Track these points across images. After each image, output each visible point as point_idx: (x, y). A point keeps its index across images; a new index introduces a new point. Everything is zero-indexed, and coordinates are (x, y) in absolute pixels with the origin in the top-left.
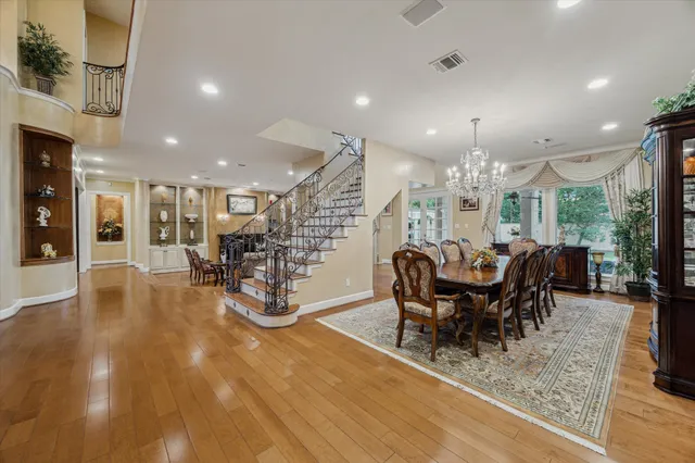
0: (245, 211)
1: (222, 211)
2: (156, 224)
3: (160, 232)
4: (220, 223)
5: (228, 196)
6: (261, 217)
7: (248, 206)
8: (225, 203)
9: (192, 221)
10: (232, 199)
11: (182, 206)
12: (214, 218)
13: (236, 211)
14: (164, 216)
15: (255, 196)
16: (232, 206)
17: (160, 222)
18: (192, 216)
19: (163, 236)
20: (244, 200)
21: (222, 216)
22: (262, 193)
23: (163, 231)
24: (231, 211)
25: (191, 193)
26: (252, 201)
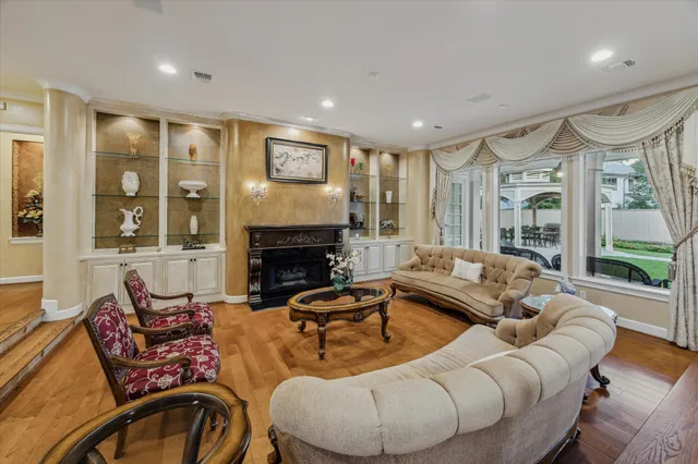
0: (303, 175)
1: (254, 173)
2: (109, 199)
3: (121, 219)
4: (247, 201)
5: (268, 143)
6: (334, 190)
7: (310, 165)
8: (262, 157)
9: (193, 195)
10: (277, 149)
11: (173, 161)
12: (238, 189)
13: (285, 175)
14: (130, 183)
15: (324, 143)
16: (276, 162)
17: (122, 196)
18: (194, 184)
19: (128, 227)
20: (302, 152)
21: (255, 186)
22: (339, 139)
23: (129, 216)
24: (274, 174)
25: (196, 135)
26: (318, 155)
